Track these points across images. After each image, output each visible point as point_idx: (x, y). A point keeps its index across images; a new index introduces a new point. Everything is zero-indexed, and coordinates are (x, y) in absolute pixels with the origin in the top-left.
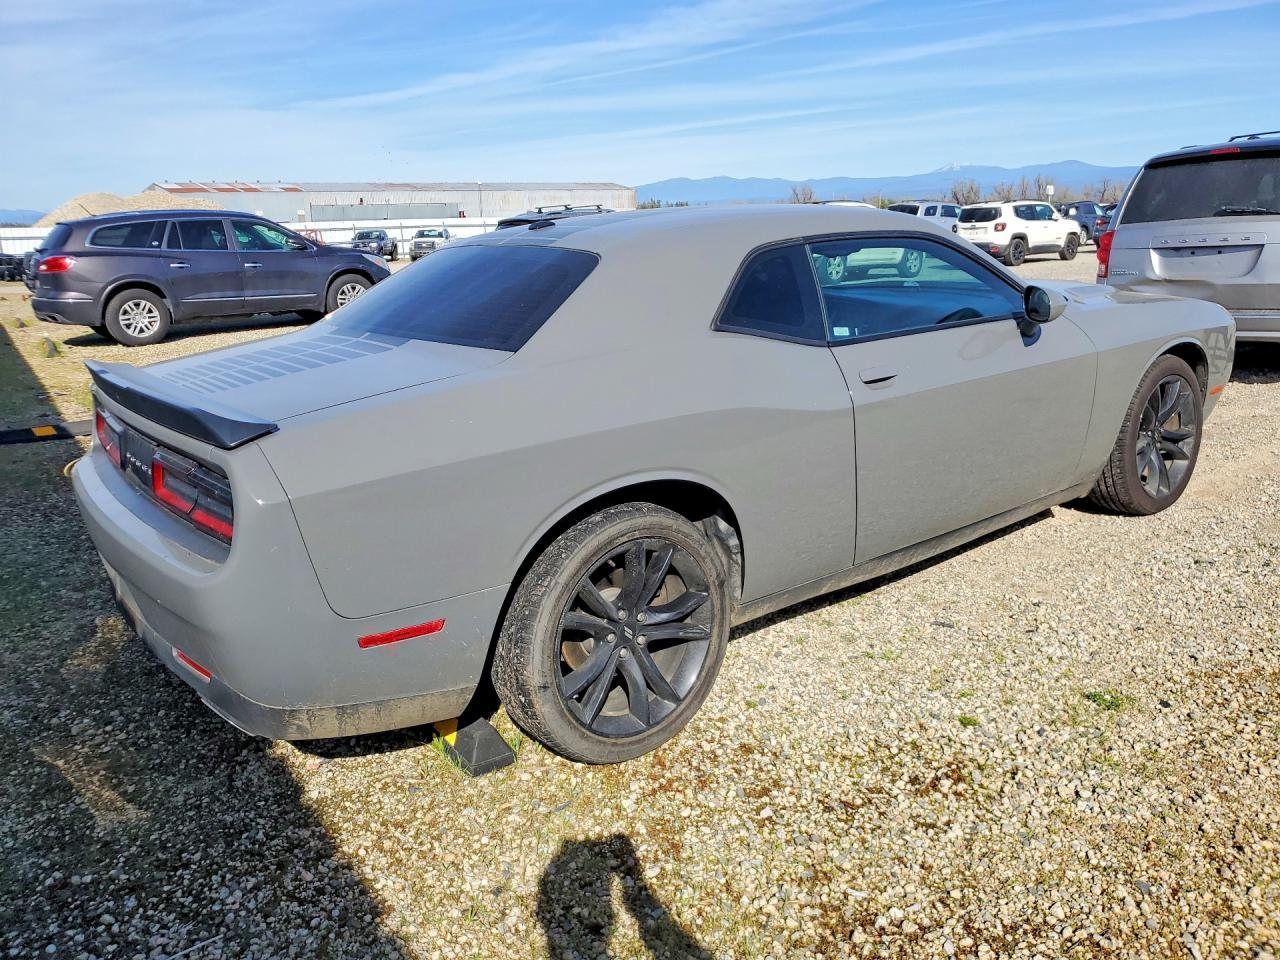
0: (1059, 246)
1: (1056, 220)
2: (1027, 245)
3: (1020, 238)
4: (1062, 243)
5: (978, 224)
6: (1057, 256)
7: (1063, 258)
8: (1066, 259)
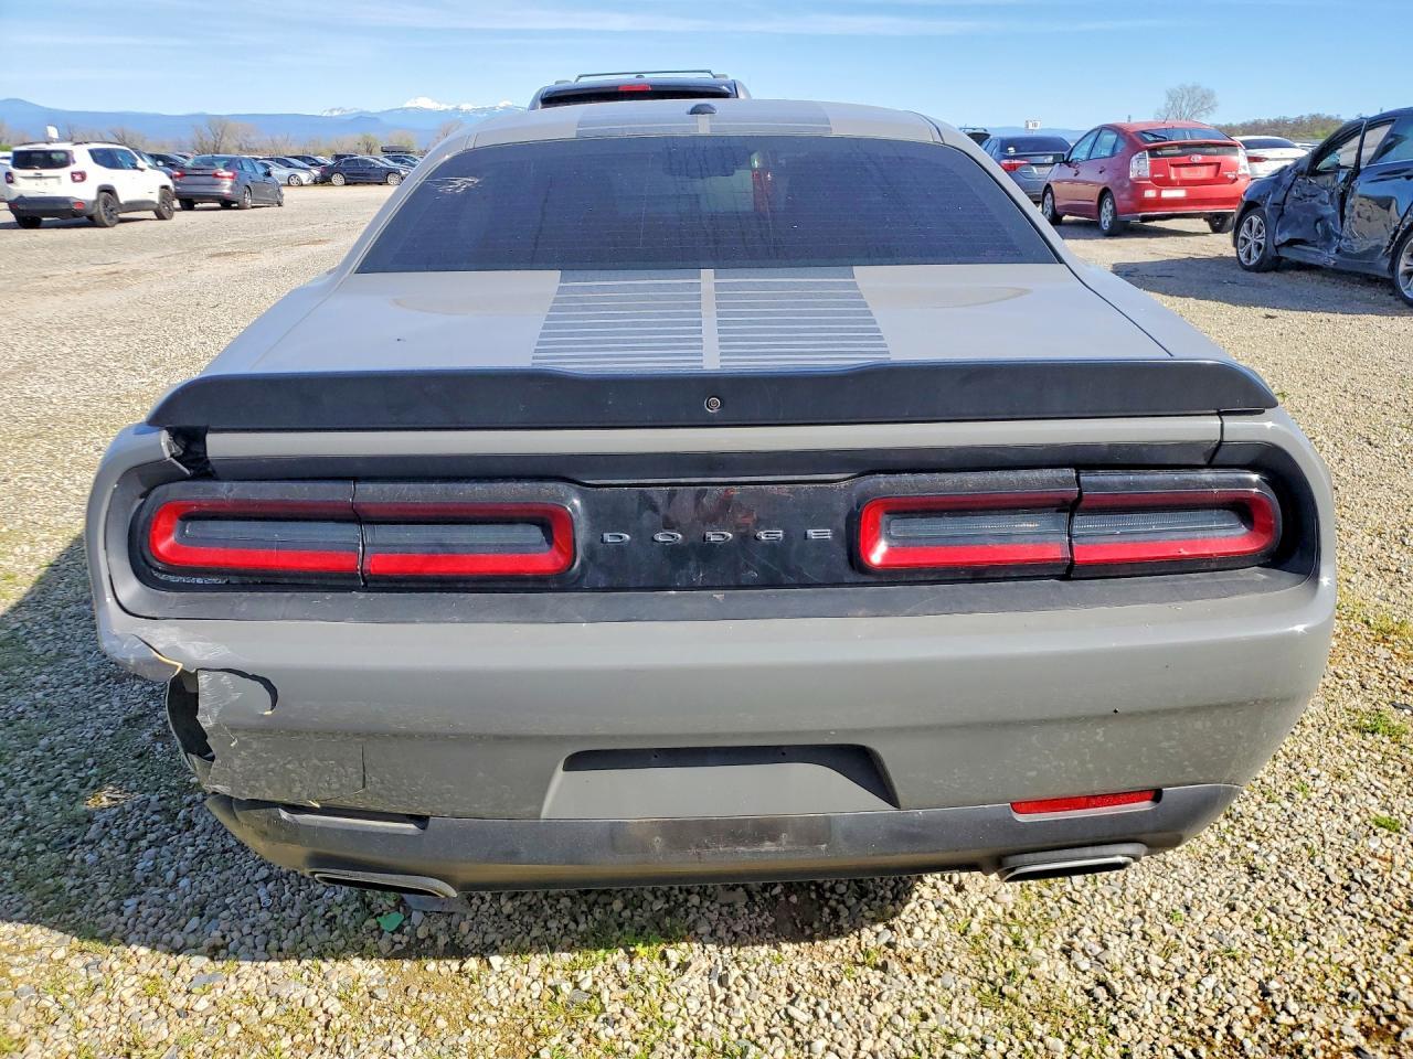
0: (153, 203)
1: (142, 170)
2: (117, 199)
3: (108, 191)
4: (155, 197)
5: (45, 172)
6: (151, 214)
7: (160, 217)
8: (164, 218)
